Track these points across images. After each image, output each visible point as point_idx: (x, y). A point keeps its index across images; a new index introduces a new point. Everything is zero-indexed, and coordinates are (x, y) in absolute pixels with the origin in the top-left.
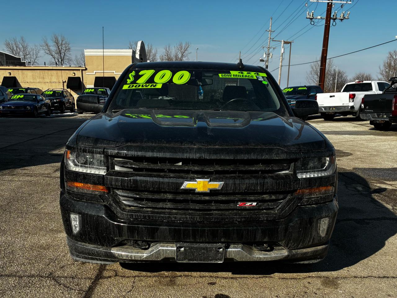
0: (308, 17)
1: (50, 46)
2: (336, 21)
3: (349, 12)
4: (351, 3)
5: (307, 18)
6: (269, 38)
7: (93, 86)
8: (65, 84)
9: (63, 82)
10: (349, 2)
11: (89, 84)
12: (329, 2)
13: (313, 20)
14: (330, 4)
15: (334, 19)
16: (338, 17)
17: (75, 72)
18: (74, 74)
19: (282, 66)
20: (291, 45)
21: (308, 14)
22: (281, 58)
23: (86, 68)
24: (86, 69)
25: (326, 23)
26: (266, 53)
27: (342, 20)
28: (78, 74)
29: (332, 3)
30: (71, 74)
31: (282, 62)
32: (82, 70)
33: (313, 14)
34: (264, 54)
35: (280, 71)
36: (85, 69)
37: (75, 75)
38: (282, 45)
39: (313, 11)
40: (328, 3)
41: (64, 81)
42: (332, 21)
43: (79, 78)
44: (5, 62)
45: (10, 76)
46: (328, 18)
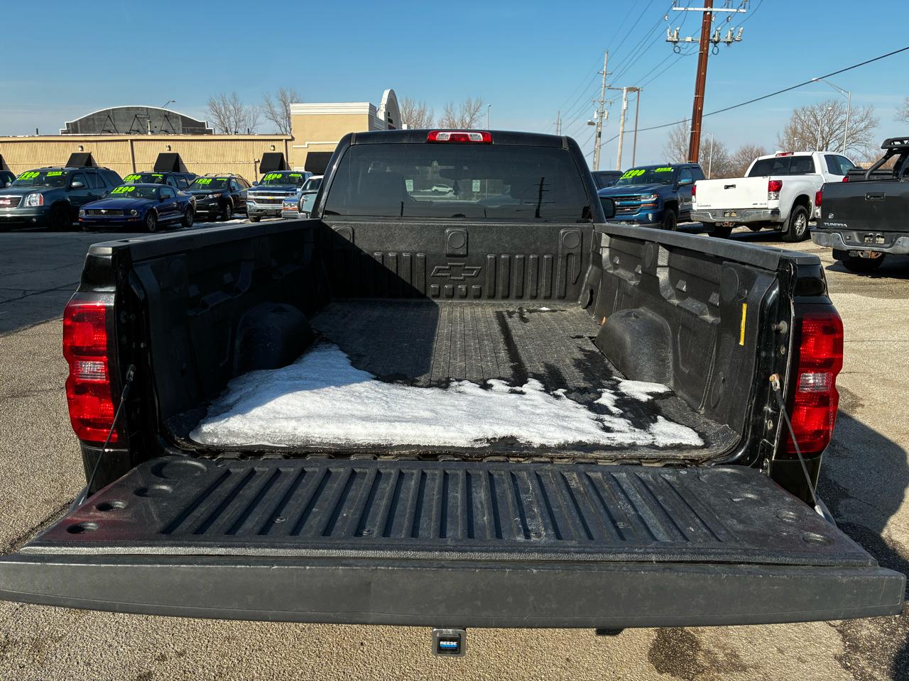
0: (670, 38)
1: (274, 107)
2: (720, 45)
3: (742, 28)
4: (744, 11)
5: (667, 41)
6: (603, 86)
7: (304, 168)
8: (259, 165)
9: (256, 162)
10: (741, 10)
11: (297, 165)
12: (705, 9)
13: (679, 44)
14: (708, 13)
15: (716, 43)
16: (723, 39)
17: (274, 143)
18: (273, 148)
19: (624, 132)
20: (638, 93)
21: (670, 33)
22: (622, 117)
23: (292, 137)
24: (293, 139)
25: (702, 49)
26: (597, 111)
27: (729, 43)
28: (280, 148)
29: (711, 12)
30: (268, 148)
31: (623, 125)
32: (286, 140)
33: (678, 34)
34: (595, 112)
35: (620, 141)
36: (290, 138)
37: (274, 150)
38: (624, 97)
39: (678, 29)
40: (705, 12)
41: (257, 160)
42: (711, 45)
43: (282, 155)
44: (181, 129)
45: (170, 152)
46: (706, 40)
